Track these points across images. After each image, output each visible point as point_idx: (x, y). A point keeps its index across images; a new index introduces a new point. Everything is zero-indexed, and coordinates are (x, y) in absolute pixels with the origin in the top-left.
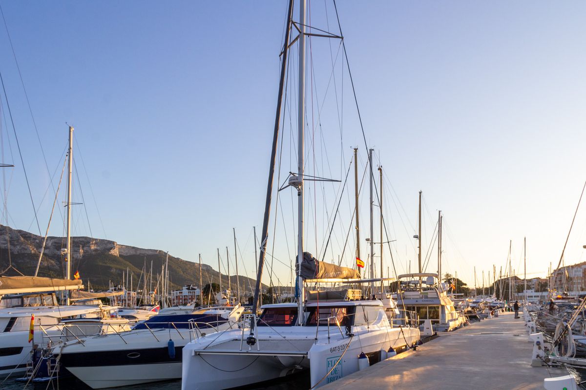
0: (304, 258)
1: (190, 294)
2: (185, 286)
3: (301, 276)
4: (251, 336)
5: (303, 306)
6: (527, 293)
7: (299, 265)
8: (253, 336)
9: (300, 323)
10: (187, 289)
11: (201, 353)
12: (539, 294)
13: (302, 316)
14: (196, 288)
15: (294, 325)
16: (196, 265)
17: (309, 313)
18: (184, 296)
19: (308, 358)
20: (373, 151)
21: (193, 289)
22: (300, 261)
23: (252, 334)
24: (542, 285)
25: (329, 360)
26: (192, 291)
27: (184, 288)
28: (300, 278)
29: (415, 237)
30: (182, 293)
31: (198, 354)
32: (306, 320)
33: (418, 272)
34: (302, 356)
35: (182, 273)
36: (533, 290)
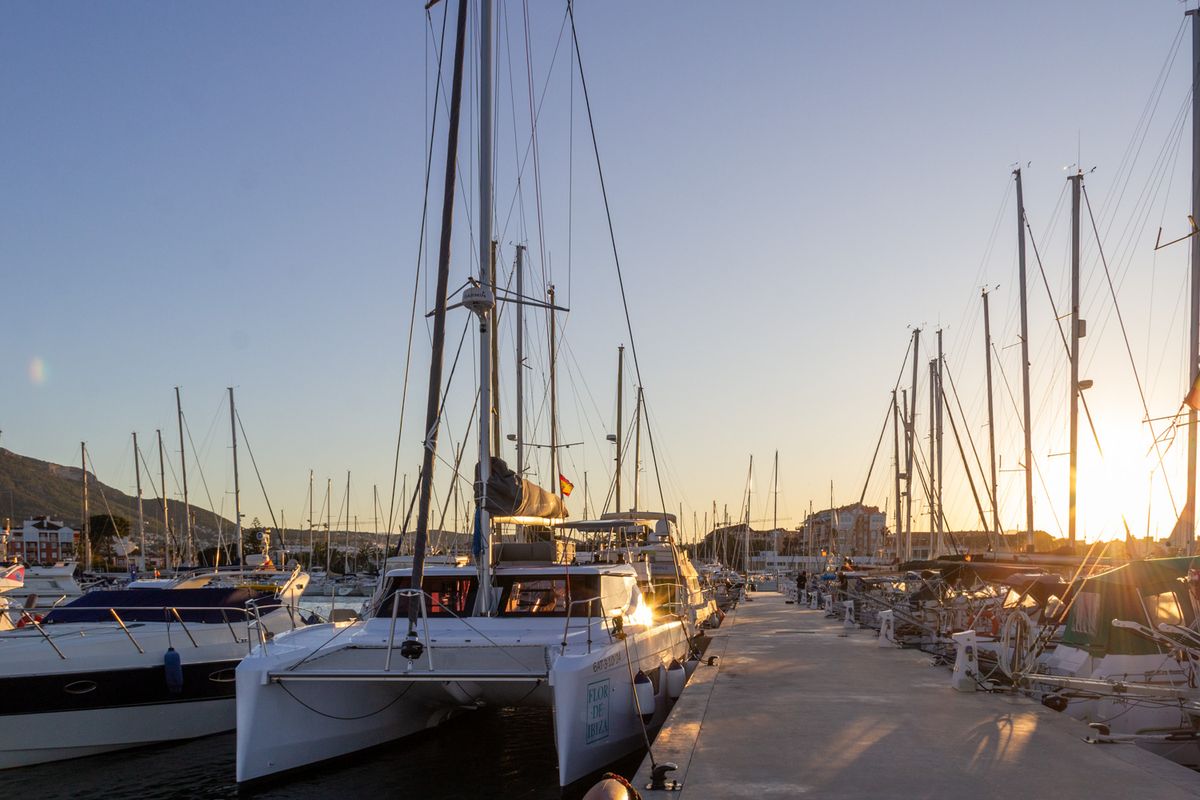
0: (493, 472)
1: (43, 539)
2: (29, 519)
3: (487, 508)
4: (411, 639)
5: (491, 573)
6: (771, 556)
7: (482, 484)
8: (417, 639)
9: (483, 610)
10: (34, 526)
11: (283, 679)
12: (787, 559)
13: (486, 595)
14: (60, 524)
15: (470, 616)
16: (54, 468)
17: (501, 589)
18: (28, 543)
19: (551, 684)
20: (524, 251)
21: (51, 527)
22: (485, 476)
23: (413, 634)
24: (791, 543)
25: (591, 687)
26: (48, 532)
27: (26, 523)
28: (485, 514)
29: (611, 438)
30: (20, 535)
31: (275, 681)
32: (495, 605)
33: (615, 511)
34: (536, 679)
35: (12, 486)
36: (776, 553)
